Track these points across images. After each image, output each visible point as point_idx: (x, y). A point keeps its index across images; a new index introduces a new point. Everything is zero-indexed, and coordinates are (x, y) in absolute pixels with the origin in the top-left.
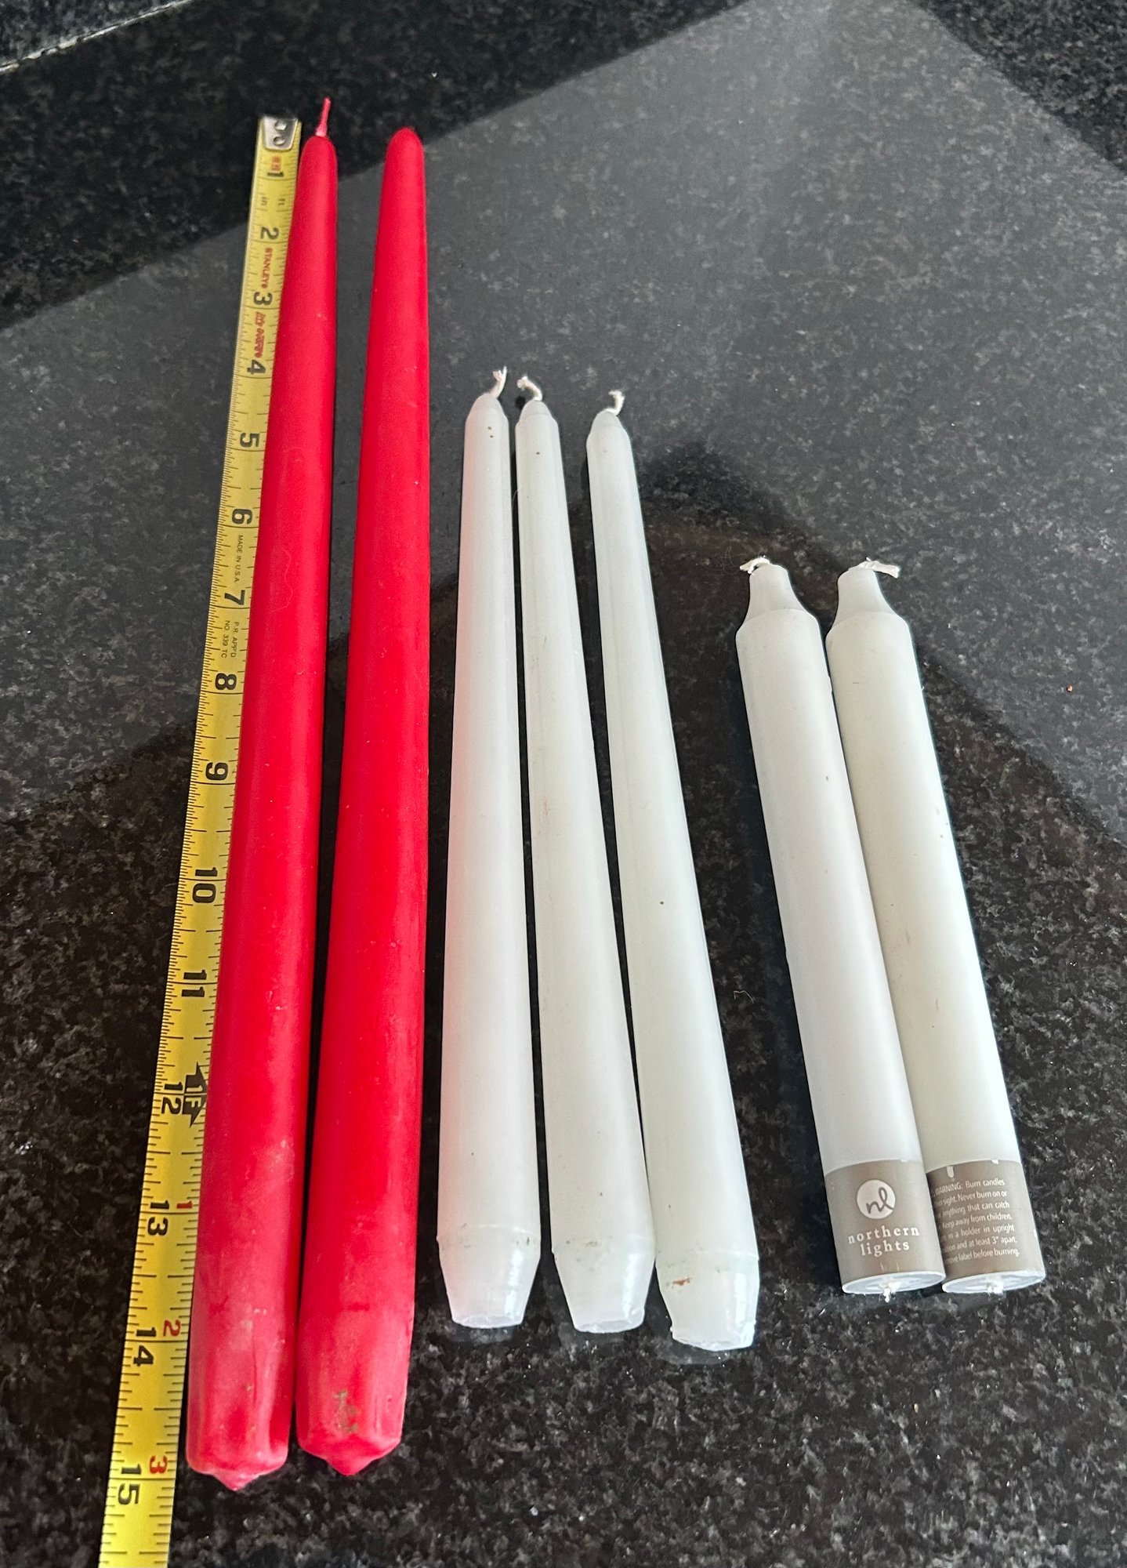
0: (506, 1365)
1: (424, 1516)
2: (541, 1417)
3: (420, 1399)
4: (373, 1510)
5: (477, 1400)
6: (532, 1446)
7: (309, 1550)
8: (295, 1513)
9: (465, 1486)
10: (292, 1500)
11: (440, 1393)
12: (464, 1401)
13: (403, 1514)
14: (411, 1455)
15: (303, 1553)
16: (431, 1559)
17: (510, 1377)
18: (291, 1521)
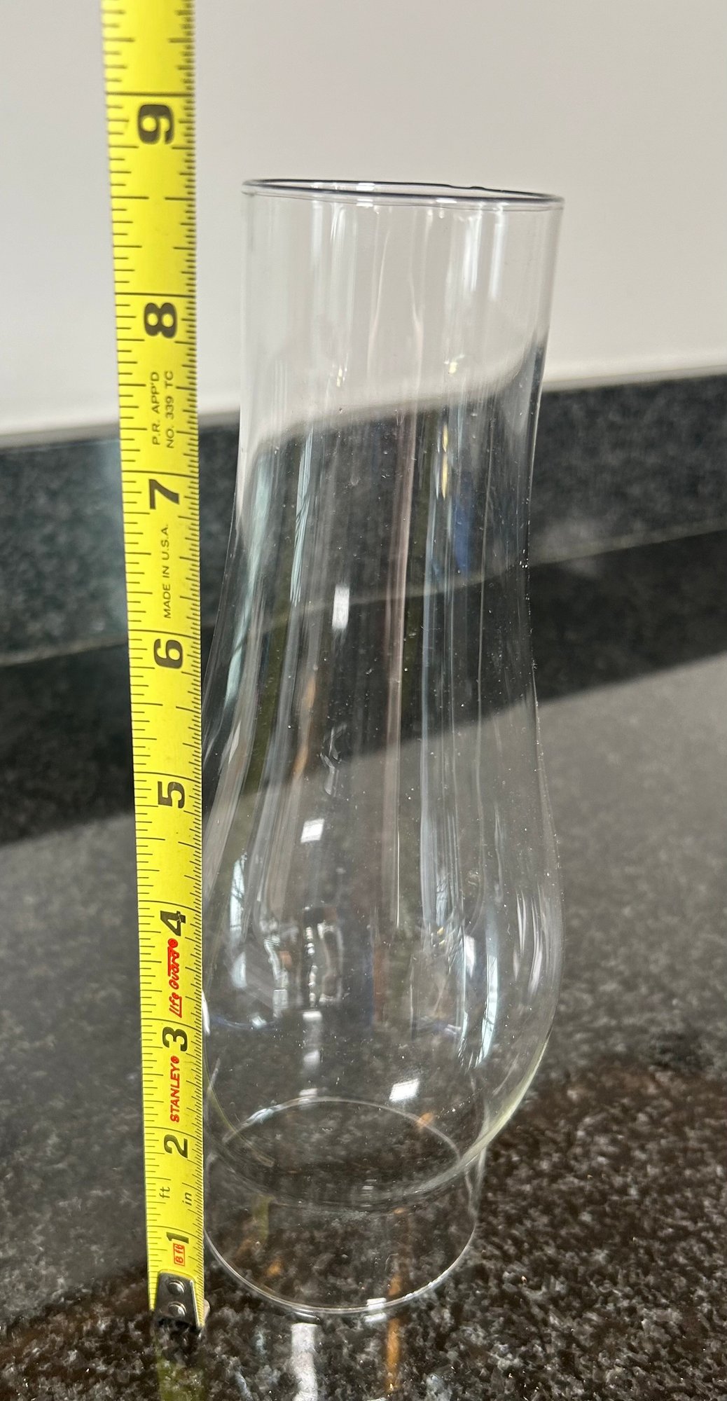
0: (664, 1174)
1: (610, 1259)
2: (701, 1207)
3: (596, 1187)
4: (566, 1251)
5: (644, 1192)
6: (696, 1223)
7: (514, 1271)
8: (499, 1247)
9: (643, 1243)
10: (496, 1240)
11: (612, 1186)
12: (633, 1192)
13: (591, 1256)
14: (593, 1220)
15: (509, 1273)
16: (620, 1287)
17: (668, 1180)
18: (497, 1252)
